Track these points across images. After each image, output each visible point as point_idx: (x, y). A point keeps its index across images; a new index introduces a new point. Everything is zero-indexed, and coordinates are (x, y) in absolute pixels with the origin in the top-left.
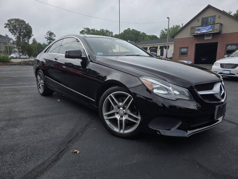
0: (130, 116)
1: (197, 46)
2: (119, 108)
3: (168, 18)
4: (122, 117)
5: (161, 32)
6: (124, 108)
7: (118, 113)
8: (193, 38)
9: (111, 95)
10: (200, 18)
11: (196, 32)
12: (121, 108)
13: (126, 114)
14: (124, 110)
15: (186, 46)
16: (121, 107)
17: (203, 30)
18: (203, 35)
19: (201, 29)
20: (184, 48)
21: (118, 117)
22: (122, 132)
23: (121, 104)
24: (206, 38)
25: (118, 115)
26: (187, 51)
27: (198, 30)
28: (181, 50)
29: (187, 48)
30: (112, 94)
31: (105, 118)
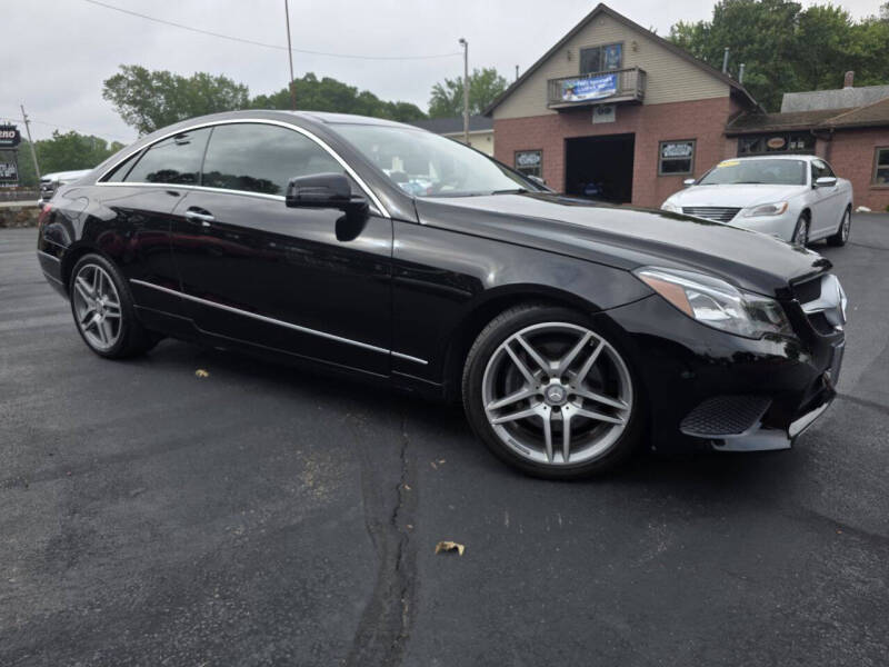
0: (588, 403)
1: (572, 146)
2: (545, 379)
3: (462, 41)
4: (556, 409)
5: (434, 93)
6: (565, 379)
7: (540, 398)
8: (558, 118)
9: (517, 336)
10: (576, 51)
11: (565, 98)
12: (555, 381)
13: (572, 398)
14: (567, 386)
15: (538, 147)
16: (555, 376)
17: (589, 91)
18: (586, 110)
19: (580, 87)
20: (529, 152)
21: (543, 411)
22: (559, 459)
23: (555, 365)
24: (598, 119)
25: (544, 405)
26: (538, 163)
27: (573, 91)
28: (520, 160)
29: (539, 152)
30: (522, 335)
31: (493, 420)
